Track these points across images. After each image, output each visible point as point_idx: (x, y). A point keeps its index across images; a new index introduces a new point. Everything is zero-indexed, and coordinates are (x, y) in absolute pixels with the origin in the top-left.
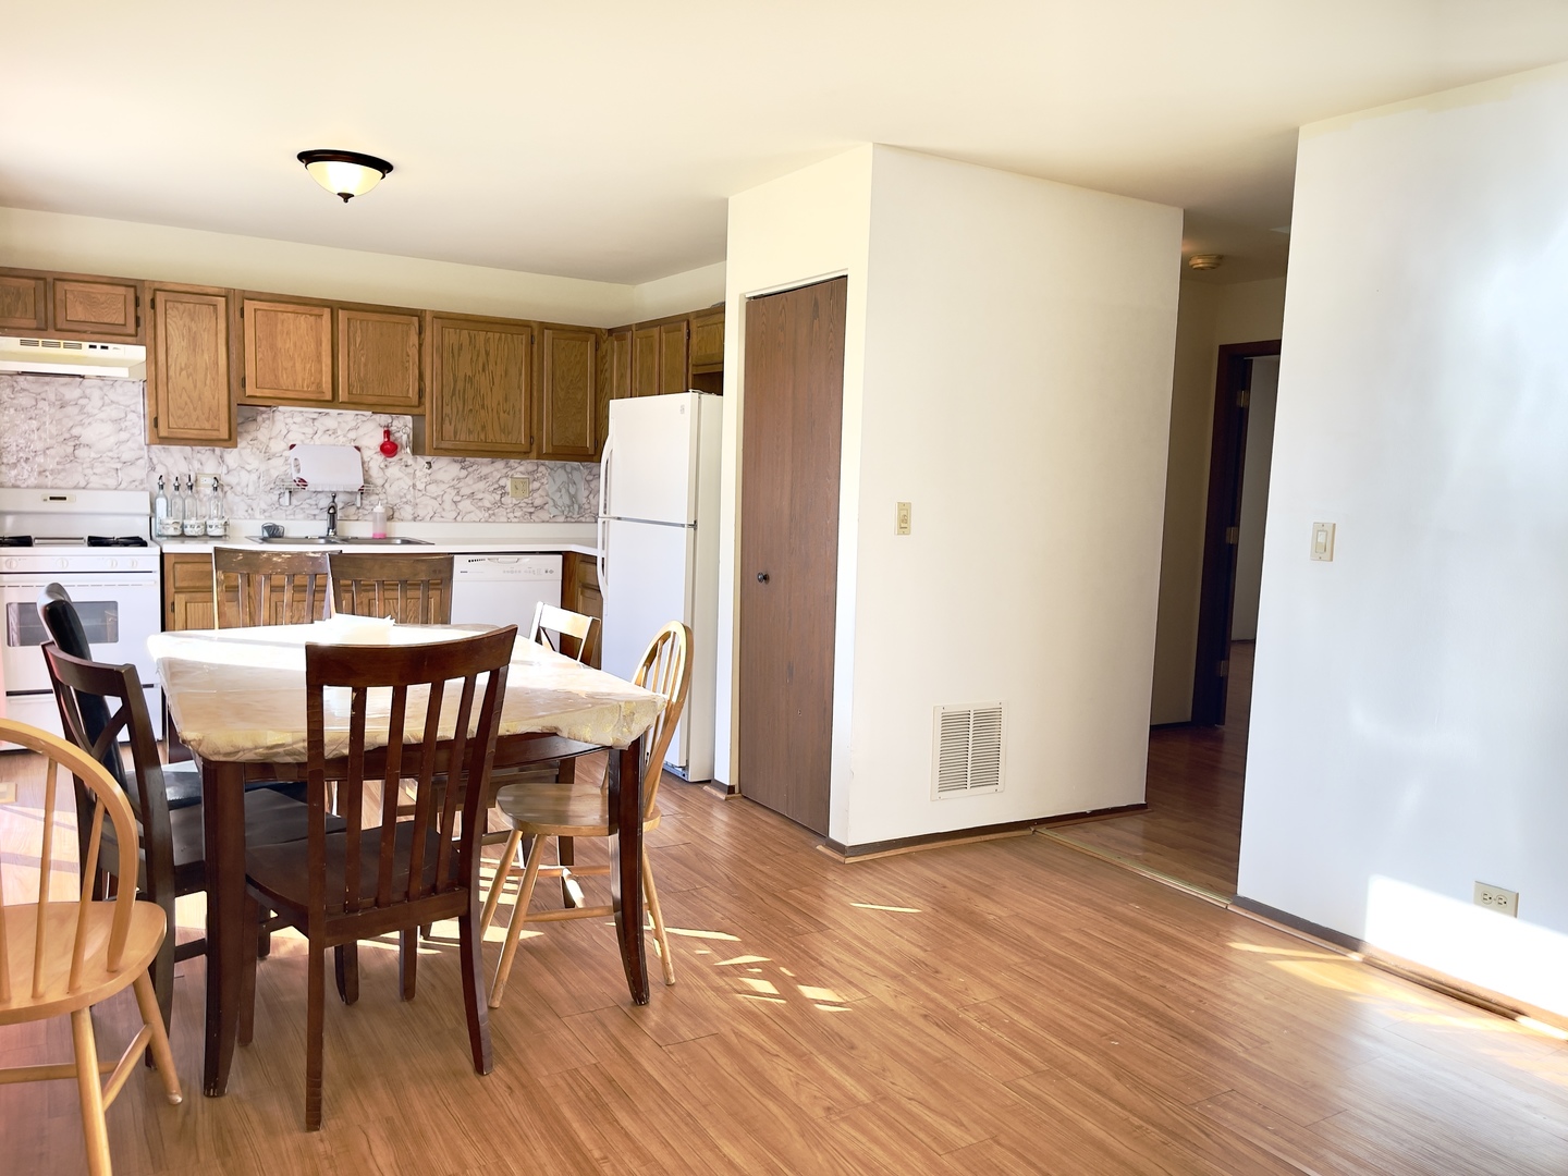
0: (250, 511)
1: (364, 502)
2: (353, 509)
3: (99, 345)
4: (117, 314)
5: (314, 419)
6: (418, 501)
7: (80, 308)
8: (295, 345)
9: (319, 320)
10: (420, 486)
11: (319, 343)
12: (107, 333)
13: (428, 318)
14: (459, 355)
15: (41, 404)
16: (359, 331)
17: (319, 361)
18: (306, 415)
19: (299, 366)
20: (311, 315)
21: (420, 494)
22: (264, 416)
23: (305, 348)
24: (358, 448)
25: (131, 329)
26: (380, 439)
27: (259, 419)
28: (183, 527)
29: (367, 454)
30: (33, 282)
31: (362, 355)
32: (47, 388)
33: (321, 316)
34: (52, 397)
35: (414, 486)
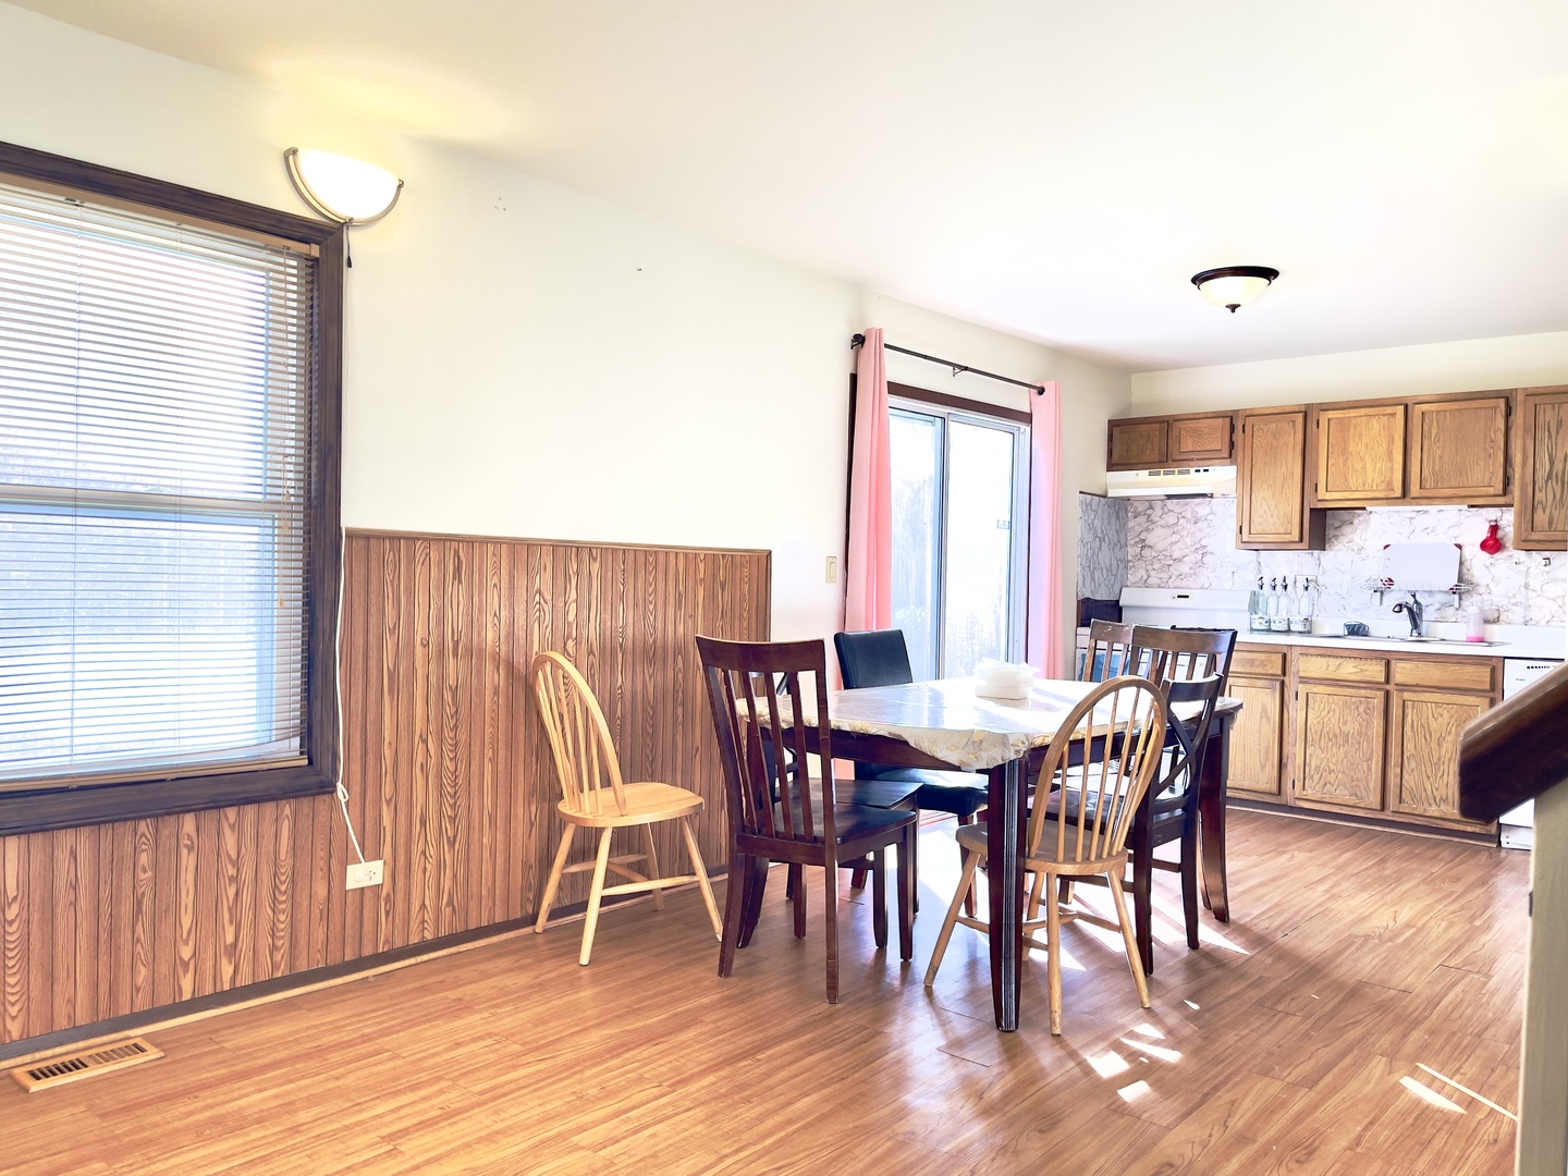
0: (1342, 610)
1: (1463, 603)
2: (1451, 611)
3: (1202, 469)
4: (1218, 442)
5: (1411, 518)
6: (1531, 602)
7: (1190, 441)
8: (1367, 446)
9: (1392, 419)
10: (1533, 585)
11: (1391, 441)
12: (1205, 458)
13: (1520, 397)
14: (1558, 433)
15: (1182, 521)
16: (1435, 424)
17: (1391, 459)
18: (1402, 514)
19: (1369, 466)
20: (1384, 415)
21: (1534, 594)
22: (1361, 518)
23: (1376, 448)
24: (1459, 546)
25: (1226, 454)
26: (1484, 534)
27: (1356, 521)
28: (1269, 622)
29: (1467, 553)
30: (1158, 426)
31: (1438, 448)
32: (1186, 508)
33: (1394, 415)
34: (1189, 515)
35: (1527, 586)
